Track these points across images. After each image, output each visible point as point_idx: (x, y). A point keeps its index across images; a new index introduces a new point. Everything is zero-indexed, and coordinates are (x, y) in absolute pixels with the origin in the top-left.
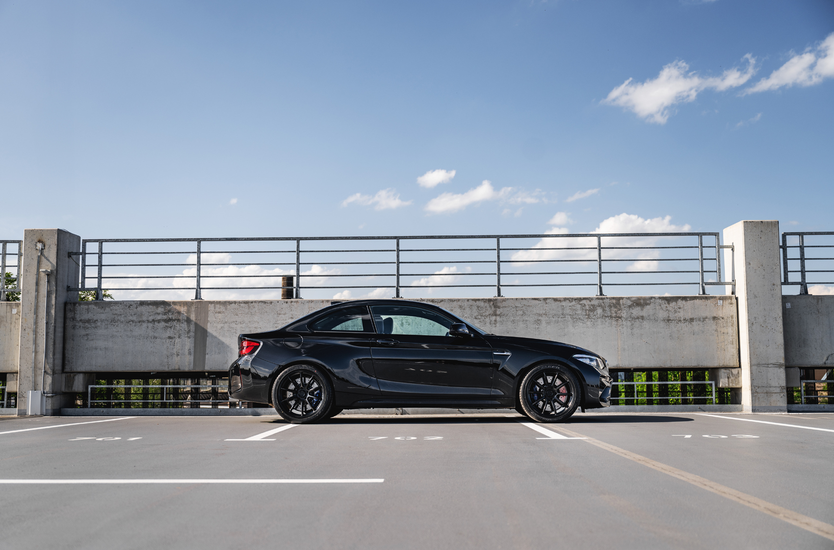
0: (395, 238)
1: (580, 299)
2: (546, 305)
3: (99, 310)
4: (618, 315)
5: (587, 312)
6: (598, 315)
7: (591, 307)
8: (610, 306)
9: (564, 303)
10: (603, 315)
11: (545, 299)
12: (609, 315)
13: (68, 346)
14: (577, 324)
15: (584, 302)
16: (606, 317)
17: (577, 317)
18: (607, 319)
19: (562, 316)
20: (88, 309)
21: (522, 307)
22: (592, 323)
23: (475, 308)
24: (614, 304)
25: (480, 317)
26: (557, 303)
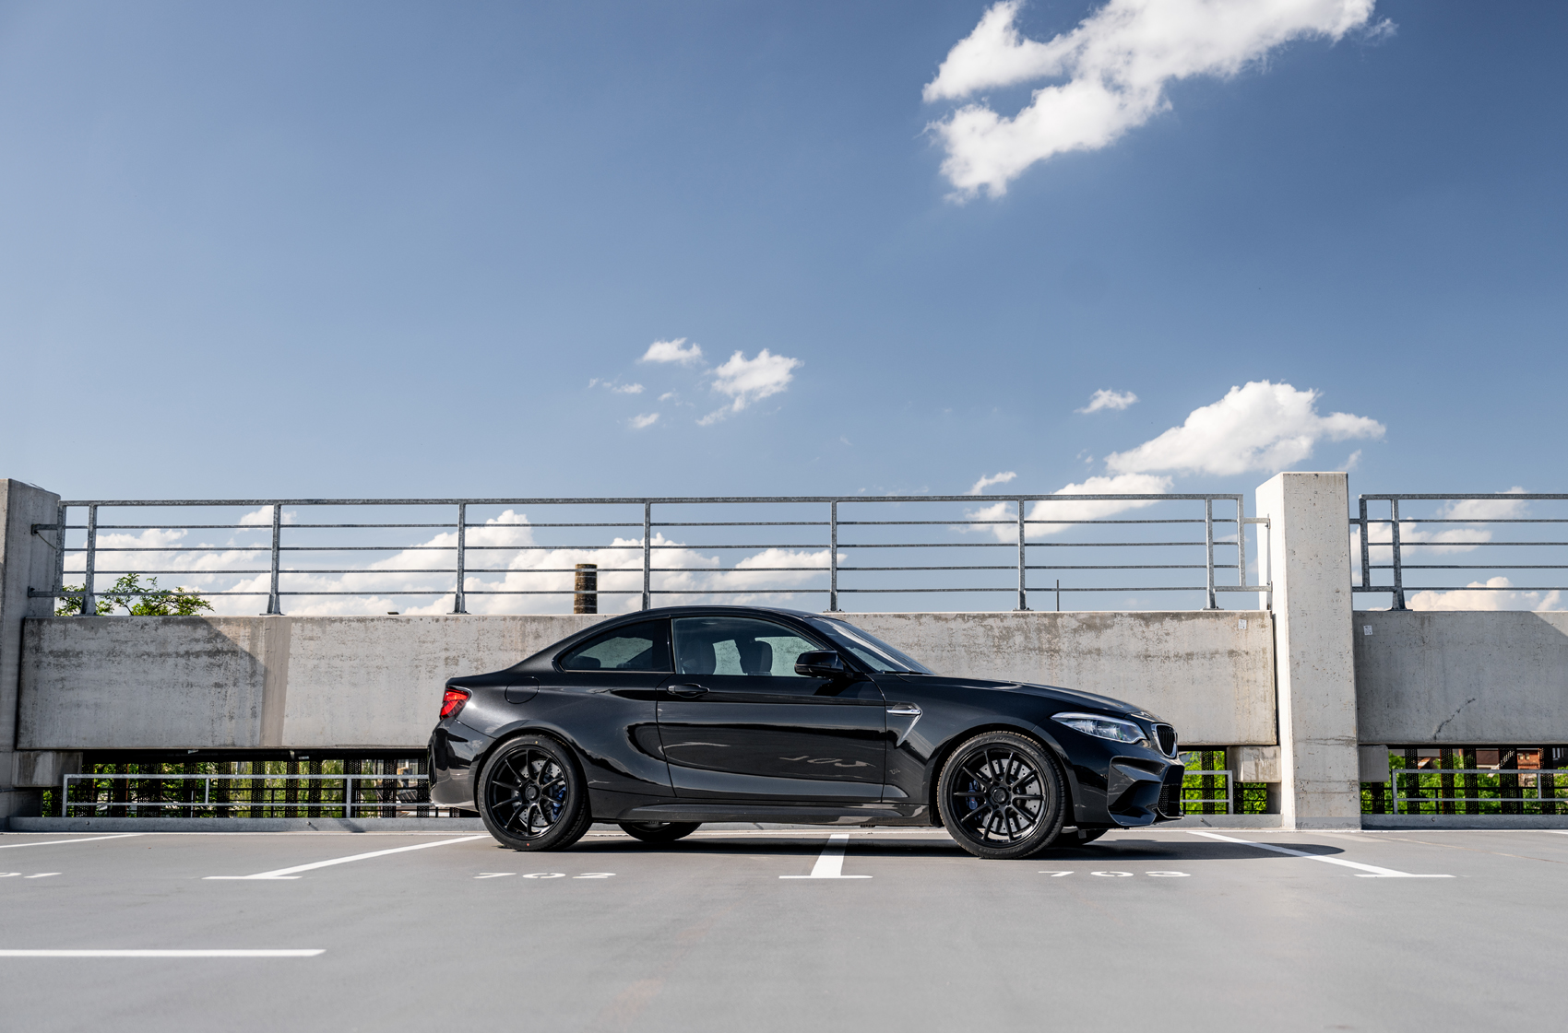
0: (643, 501)
1: (984, 617)
2: (922, 628)
3: (87, 632)
4: (1053, 647)
5: (996, 640)
6: (1017, 647)
7: (1004, 632)
8: (1039, 630)
9: (952, 625)
10: (1025, 647)
11: (919, 617)
12: (1036, 647)
13: (26, 701)
14: (977, 663)
15: (990, 621)
16: (1031, 650)
17: (978, 650)
18: (1033, 654)
19: (949, 649)
20: (65, 632)
22: (1005, 661)
24: (1045, 626)
26: (941, 623)
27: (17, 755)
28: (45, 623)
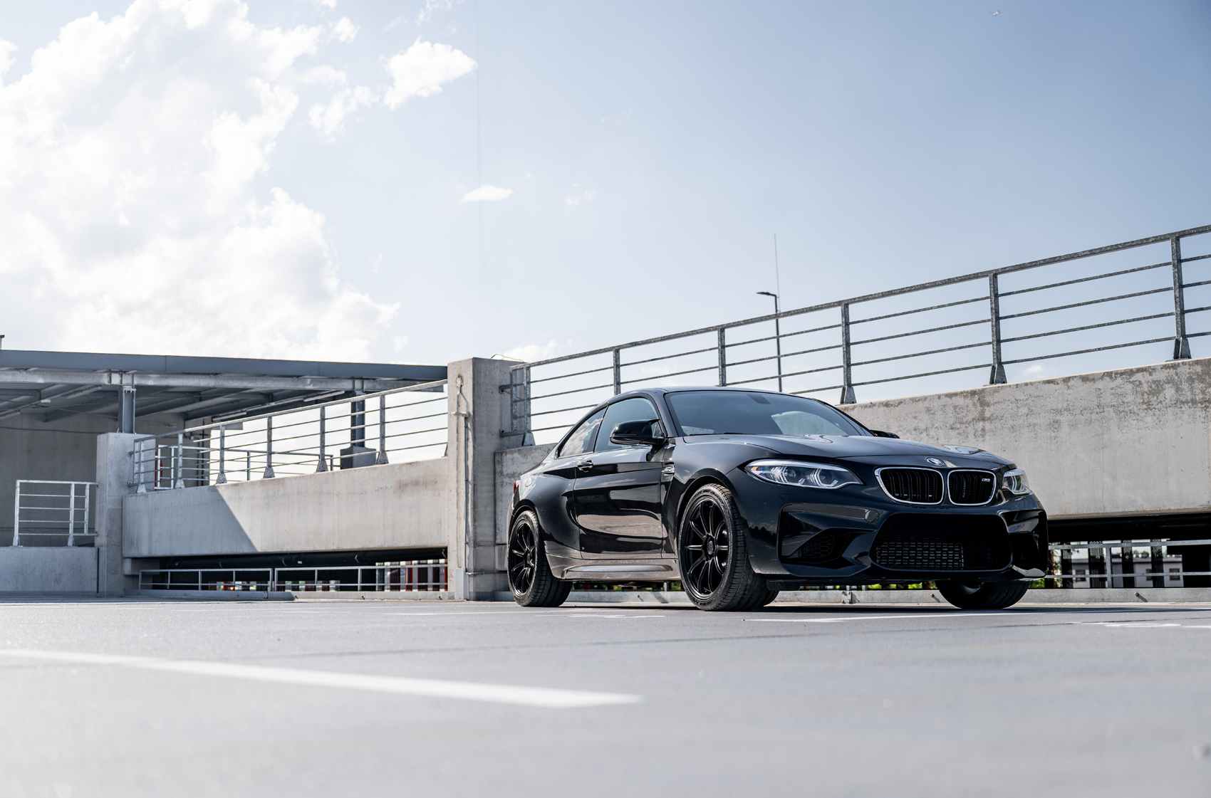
1: (1131, 372)
2: (1070, 391)
4: (1207, 397)
5: (1146, 396)
6: (1167, 401)
7: (1153, 386)
8: (1191, 380)
9: (1100, 384)
10: (1177, 401)
11: (1067, 380)
12: (1189, 399)
13: (498, 510)
14: (1126, 423)
15: (1139, 376)
16: (1183, 403)
17: (1127, 409)
18: (1185, 407)
19: (1098, 410)
21: (1027, 399)
22: (1155, 418)
23: (950, 410)
24: (1198, 375)
25: (958, 426)
26: (1089, 384)
27: (497, 548)
28: (504, 454)
